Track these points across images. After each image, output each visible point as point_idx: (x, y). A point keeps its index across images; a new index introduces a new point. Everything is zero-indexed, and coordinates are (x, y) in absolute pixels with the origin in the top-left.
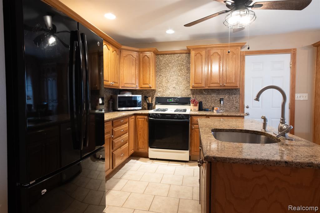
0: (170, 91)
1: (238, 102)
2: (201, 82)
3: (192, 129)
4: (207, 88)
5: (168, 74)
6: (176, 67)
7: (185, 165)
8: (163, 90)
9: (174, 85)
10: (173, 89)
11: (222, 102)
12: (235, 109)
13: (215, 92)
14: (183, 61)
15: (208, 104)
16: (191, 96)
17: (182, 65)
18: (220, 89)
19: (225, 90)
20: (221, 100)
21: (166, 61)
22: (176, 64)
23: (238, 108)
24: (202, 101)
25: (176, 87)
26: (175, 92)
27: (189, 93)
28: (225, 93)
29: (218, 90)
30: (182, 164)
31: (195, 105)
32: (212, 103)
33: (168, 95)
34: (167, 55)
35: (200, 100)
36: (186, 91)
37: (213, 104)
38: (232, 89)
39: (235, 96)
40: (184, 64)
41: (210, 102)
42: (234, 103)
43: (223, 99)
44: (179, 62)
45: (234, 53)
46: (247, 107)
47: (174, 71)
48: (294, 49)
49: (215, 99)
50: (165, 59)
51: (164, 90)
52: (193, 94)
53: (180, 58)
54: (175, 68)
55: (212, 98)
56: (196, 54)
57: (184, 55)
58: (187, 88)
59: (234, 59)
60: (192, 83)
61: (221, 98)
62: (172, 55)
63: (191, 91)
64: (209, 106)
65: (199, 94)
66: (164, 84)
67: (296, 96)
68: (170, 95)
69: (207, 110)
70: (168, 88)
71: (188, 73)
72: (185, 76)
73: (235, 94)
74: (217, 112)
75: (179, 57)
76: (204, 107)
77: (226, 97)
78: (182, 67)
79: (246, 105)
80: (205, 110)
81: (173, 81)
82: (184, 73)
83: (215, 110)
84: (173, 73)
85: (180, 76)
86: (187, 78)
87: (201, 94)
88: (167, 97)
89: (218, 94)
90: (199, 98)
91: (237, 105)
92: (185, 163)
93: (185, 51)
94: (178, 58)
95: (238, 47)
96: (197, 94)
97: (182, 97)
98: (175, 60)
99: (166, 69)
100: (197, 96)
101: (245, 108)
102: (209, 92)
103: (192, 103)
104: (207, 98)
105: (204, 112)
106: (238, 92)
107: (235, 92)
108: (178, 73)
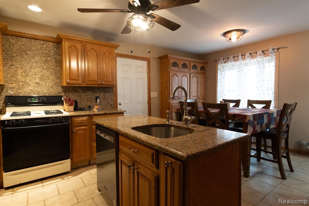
0: (30, 88)
1: (112, 100)
2: (77, 79)
3: (73, 132)
4: (84, 85)
5: (26, 65)
6: (40, 57)
7: (67, 178)
8: (19, 86)
9: (37, 81)
10: (36, 85)
11: (98, 100)
12: (110, 107)
13: (90, 90)
14: (49, 51)
15: (83, 103)
16: (63, 94)
17: (49, 56)
18: (96, 87)
19: (100, 88)
20: (97, 98)
21: (23, 46)
22: (39, 53)
23: (112, 105)
24: (77, 99)
25: (41, 82)
26: (39, 89)
27: (60, 91)
28: (101, 92)
29: (94, 88)
30: (63, 178)
31: (71, 105)
32: (87, 102)
33: (28, 93)
34: (24, 39)
35: (75, 99)
36: (55, 87)
37: (89, 103)
38: (107, 87)
39: (110, 94)
40: (51, 54)
41: (85, 100)
42: (109, 101)
43: (98, 97)
44: (44, 51)
45: (109, 52)
46: (120, 104)
47: (36, 61)
48: (149, 58)
49: (91, 98)
50: (20, 44)
51: (21, 85)
52: (65, 92)
53: (44, 46)
54: (37, 59)
55: (88, 97)
56: (70, 46)
57: (51, 44)
58: (56, 85)
59: (110, 59)
60: (66, 80)
61: (97, 96)
62: (32, 40)
63: (62, 88)
64: (84, 105)
65: (72, 92)
66: (19, 78)
67: (151, 94)
68: (30, 93)
69: (84, 109)
70: (28, 84)
71: (57, 67)
72: (52, 69)
73: (109, 92)
74: (98, 111)
75: (43, 44)
76: (80, 106)
77: (102, 95)
78: (49, 58)
79: (118, 103)
80: (81, 109)
81: (36, 74)
82: (52, 66)
83: (96, 109)
84: (34, 65)
85: (46, 69)
86: (56, 73)
87: (75, 92)
88: (25, 95)
89: (94, 92)
90: (73, 97)
91: (112, 102)
92: (65, 175)
93: (52, 40)
94: (42, 46)
95: (113, 48)
96: (69, 91)
97: (50, 95)
98: (38, 48)
99: (22, 57)
100: (71, 94)
101: (119, 105)
102: (83, 90)
103: (66, 103)
104: (82, 96)
105: (80, 112)
106: (112, 90)
107: (109, 91)
108: (43, 64)
